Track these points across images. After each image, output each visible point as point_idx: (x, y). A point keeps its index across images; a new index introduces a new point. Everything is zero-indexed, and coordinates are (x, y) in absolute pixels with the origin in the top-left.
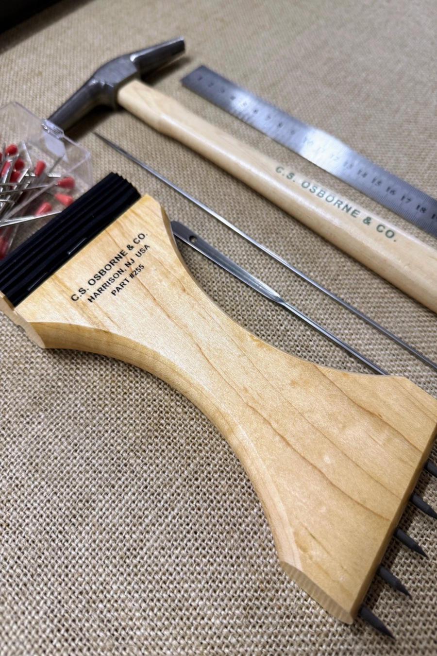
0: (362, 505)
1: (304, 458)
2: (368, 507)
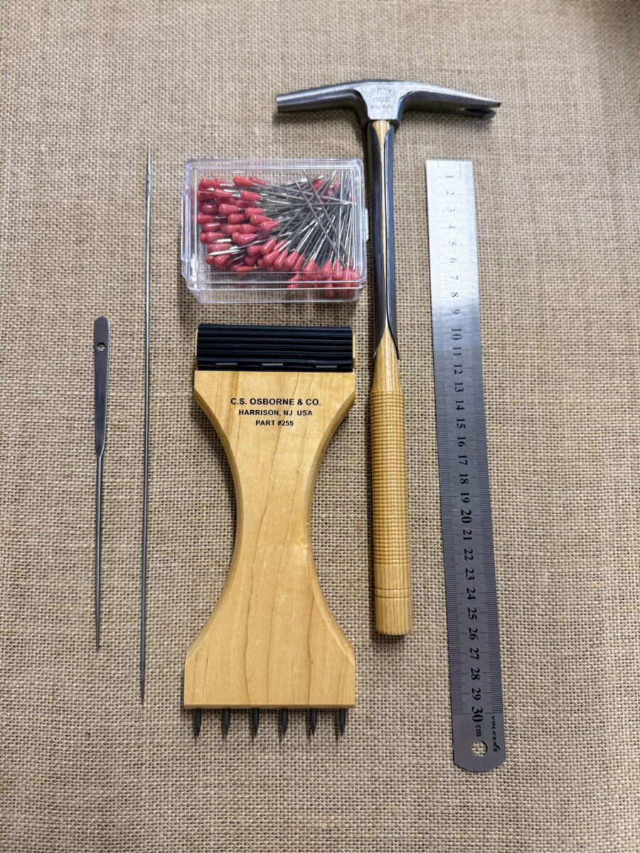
0: (246, 681)
1: (247, 628)
2: (249, 685)
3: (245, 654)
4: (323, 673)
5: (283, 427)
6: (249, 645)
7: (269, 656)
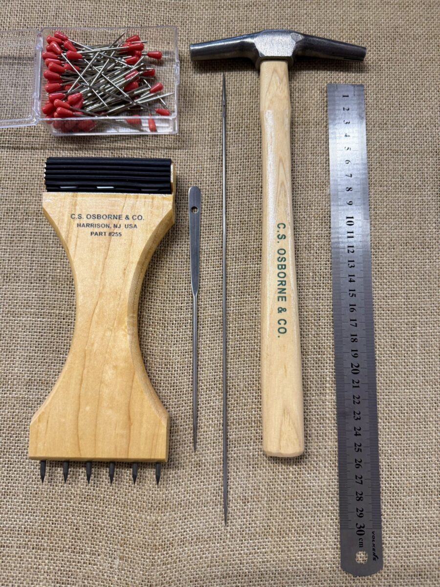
3: (78, 418)
4: (140, 433)
5: (113, 237)
6: (81, 410)
7: (96, 419)
